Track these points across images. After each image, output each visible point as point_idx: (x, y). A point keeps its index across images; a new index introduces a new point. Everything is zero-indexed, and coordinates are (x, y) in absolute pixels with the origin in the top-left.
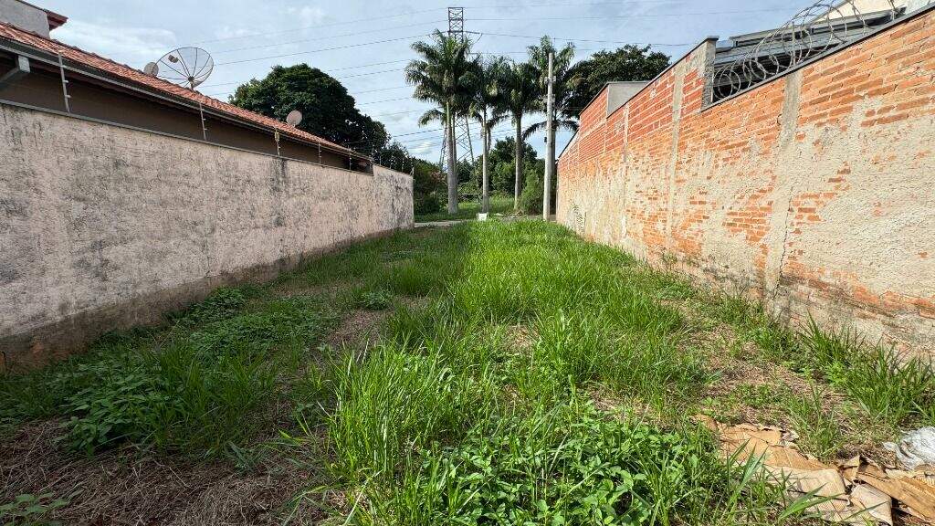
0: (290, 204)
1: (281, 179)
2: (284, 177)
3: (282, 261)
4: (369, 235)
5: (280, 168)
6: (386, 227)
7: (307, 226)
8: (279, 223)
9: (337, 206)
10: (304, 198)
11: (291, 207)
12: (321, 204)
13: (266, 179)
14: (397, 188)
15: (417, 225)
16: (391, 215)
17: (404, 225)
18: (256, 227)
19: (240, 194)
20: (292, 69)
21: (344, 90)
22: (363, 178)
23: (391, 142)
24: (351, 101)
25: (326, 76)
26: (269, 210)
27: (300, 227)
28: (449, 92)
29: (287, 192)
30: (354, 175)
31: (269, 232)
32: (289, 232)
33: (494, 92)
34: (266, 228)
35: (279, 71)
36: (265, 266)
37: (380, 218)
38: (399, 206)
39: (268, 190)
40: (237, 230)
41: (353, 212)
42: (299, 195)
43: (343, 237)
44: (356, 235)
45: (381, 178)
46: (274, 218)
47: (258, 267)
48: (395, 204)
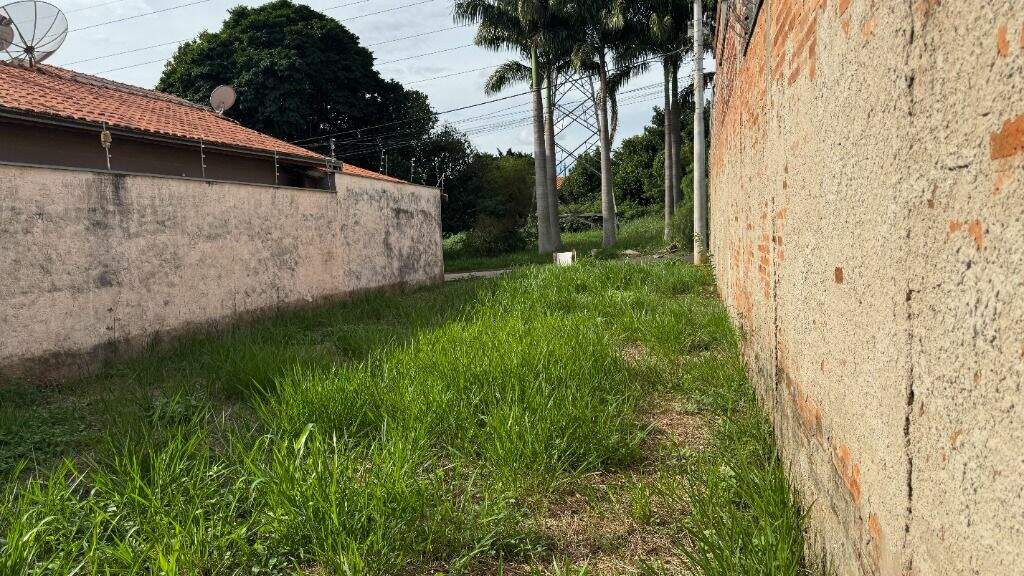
0: (132, 249)
1: (111, 208)
2: (120, 204)
3: (111, 345)
4: (325, 298)
5: (109, 191)
6: (369, 281)
7: (172, 285)
8: (104, 282)
9: (244, 249)
10: (163, 238)
11: (134, 253)
12: (205, 246)
13: (78, 210)
14: (398, 212)
15: (449, 277)
16: (381, 261)
17: (418, 277)
18: (54, 289)
19: (20, 236)
20: (263, 9)
21: (353, 39)
22: (308, 200)
23: (437, 129)
24: (367, 57)
25: (321, 17)
26: (83, 261)
27: (156, 288)
28: (534, 27)
29: (126, 230)
30: (285, 194)
31: (81, 299)
32: (127, 295)
33: (616, 21)
34: (76, 290)
35: (240, 14)
36: (72, 355)
37: (354, 268)
38: (402, 243)
39: (81, 227)
40: (13, 295)
41: (284, 258)
42: (154, 233)
43: (257, 302)
44: (293, 298)
45: (354, 196)
46: (95, 273)
47: (56, 355)
48: (392, 239)
